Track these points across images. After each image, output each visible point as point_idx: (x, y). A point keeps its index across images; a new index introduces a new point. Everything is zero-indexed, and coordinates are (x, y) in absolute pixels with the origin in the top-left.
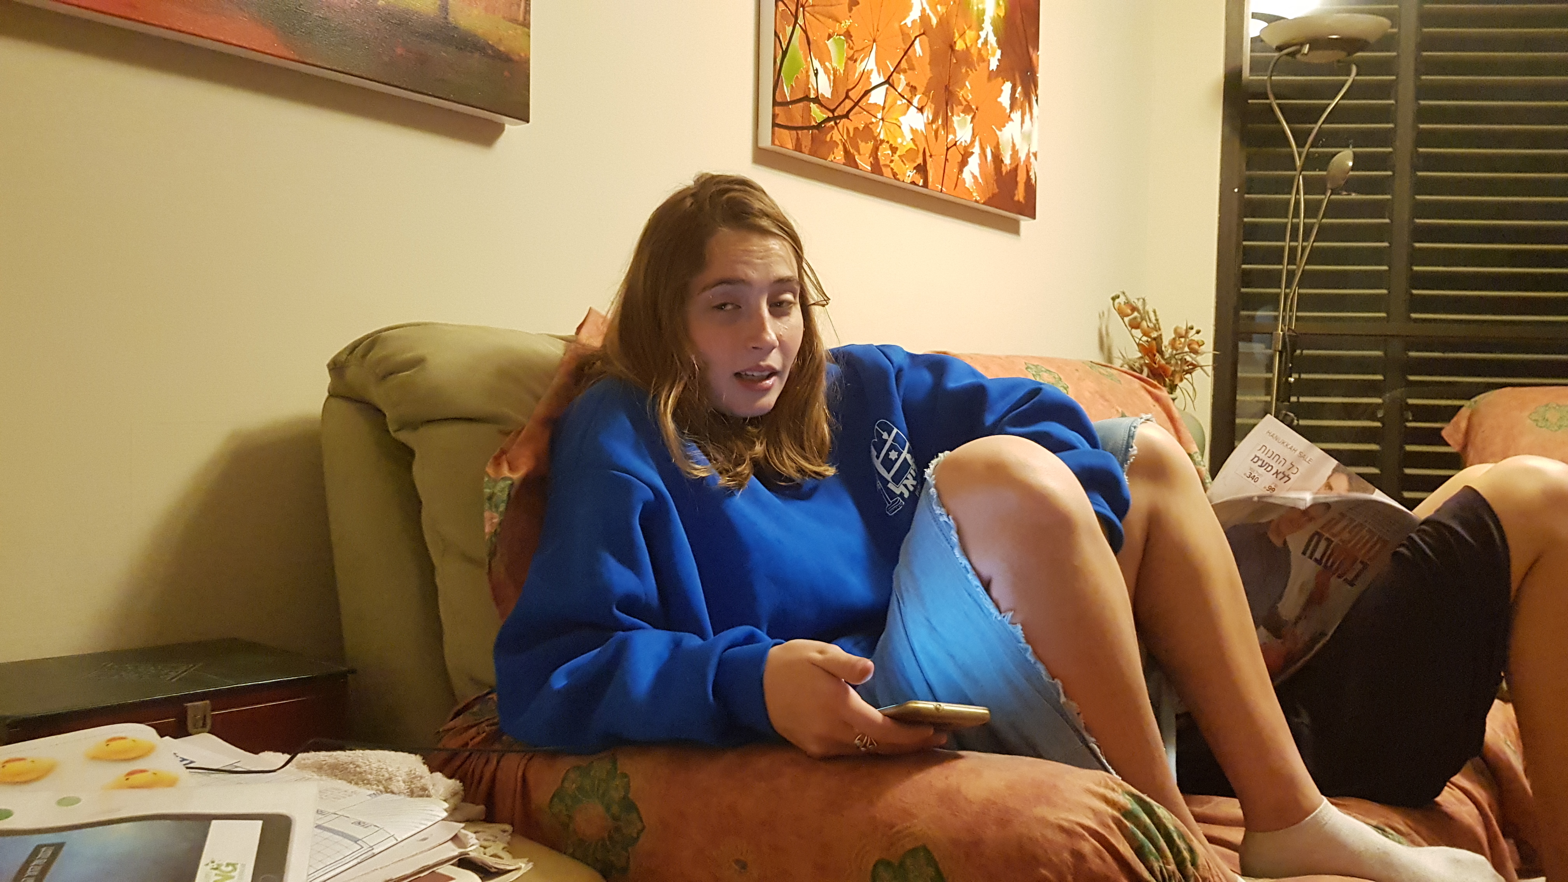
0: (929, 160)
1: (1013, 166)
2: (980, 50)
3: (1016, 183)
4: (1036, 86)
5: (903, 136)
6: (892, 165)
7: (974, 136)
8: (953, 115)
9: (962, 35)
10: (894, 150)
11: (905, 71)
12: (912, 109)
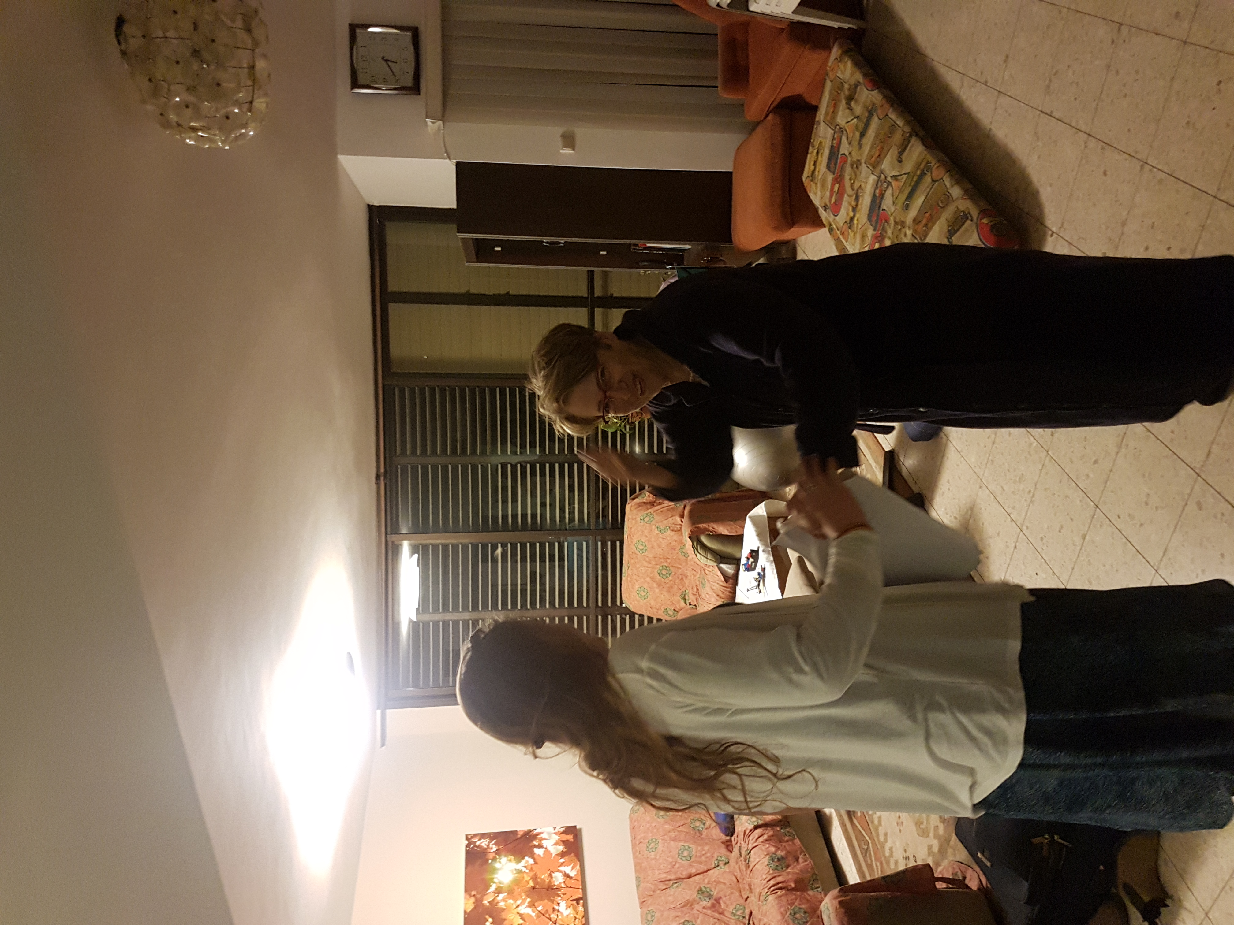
0: (574, 898)
1: (562, 843)
2: (530, 871)
3: (567, 840)
4: (530, 831)
5: (570, 914)
6: (581, 918)
7: (558, 871)
8: (555, 885)
9: (528, 882)
10: (576, 918)
11: (550, 915)
12: (560, 910)
